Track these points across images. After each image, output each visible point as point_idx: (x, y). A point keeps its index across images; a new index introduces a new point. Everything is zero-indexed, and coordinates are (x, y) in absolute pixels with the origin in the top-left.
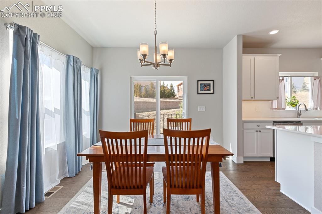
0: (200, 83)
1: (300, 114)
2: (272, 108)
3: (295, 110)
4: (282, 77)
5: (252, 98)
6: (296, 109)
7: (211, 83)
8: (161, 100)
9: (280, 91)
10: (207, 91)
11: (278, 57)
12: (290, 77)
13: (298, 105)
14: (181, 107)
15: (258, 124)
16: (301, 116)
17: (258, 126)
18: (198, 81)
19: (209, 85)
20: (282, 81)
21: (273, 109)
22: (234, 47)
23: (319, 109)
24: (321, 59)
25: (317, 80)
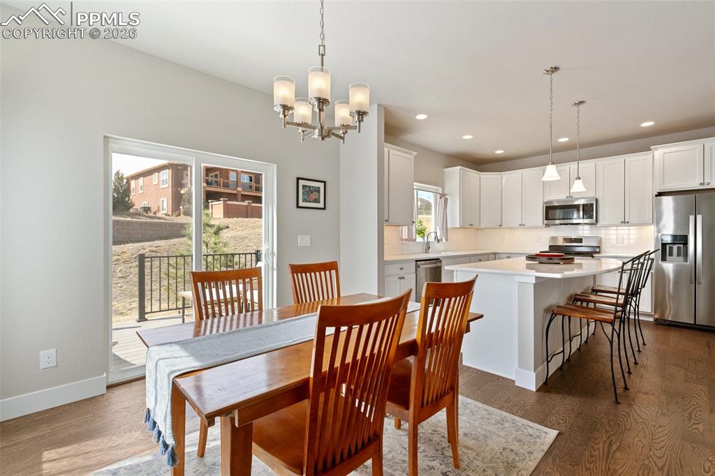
0: (302, 183)
1: (428, 248)
5: (386, 221)
6: (424, 240)
7: (322, 186)
10: (313, 202)
11: (414, 157)
13: (426, 233)
15: (402, 266)
17: (401, 269)
18: (298, 179)
19: (318, 190)
21: (402, 239)
23: (444, 241)
24: (445, 170)
25: (443, 199)
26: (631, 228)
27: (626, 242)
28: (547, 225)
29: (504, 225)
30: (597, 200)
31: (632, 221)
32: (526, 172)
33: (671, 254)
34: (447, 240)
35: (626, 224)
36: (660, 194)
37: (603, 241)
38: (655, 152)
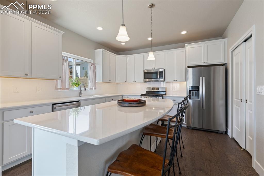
1: (81, 93)
2: (57, 88)
3: (78, 89)
4: (67, 57)
5: (27, 75)
9: (64, 71)
11: (61, 34)
12: (74, 59)
16: (82, 95)
17: (32, 112)
20: (66, 61)
23: (93, 89)
24: (95, 50)
25: (93, 66)
26: (177, 83)
27: (176, 90)
28: (145, 82)
29: (127, 82)
30: (164, 70)
31: (178, 80)
32: (136, 55)
33: (193, 96)
34: (95, 89)
35: (176, 81)
36: (188, 67)
37: (167, 89)
38: (187, 47)
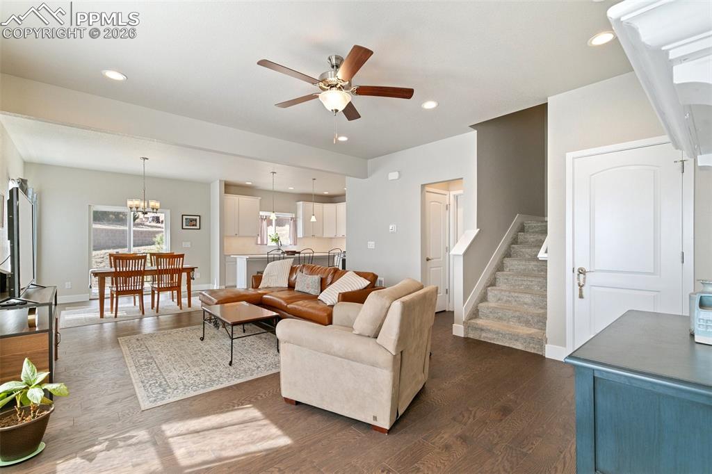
0: (184, 217)
5: (236, 235)
7: (198, 218)
8: (135, 229)
10: (192, 226)
11: (259, 199)
14: (156, 243)
18: (183, 215)
19: (196, 220)
22: (217, 189)
23: (293, 245)
24: (297, 203)
34: (296, 245)
